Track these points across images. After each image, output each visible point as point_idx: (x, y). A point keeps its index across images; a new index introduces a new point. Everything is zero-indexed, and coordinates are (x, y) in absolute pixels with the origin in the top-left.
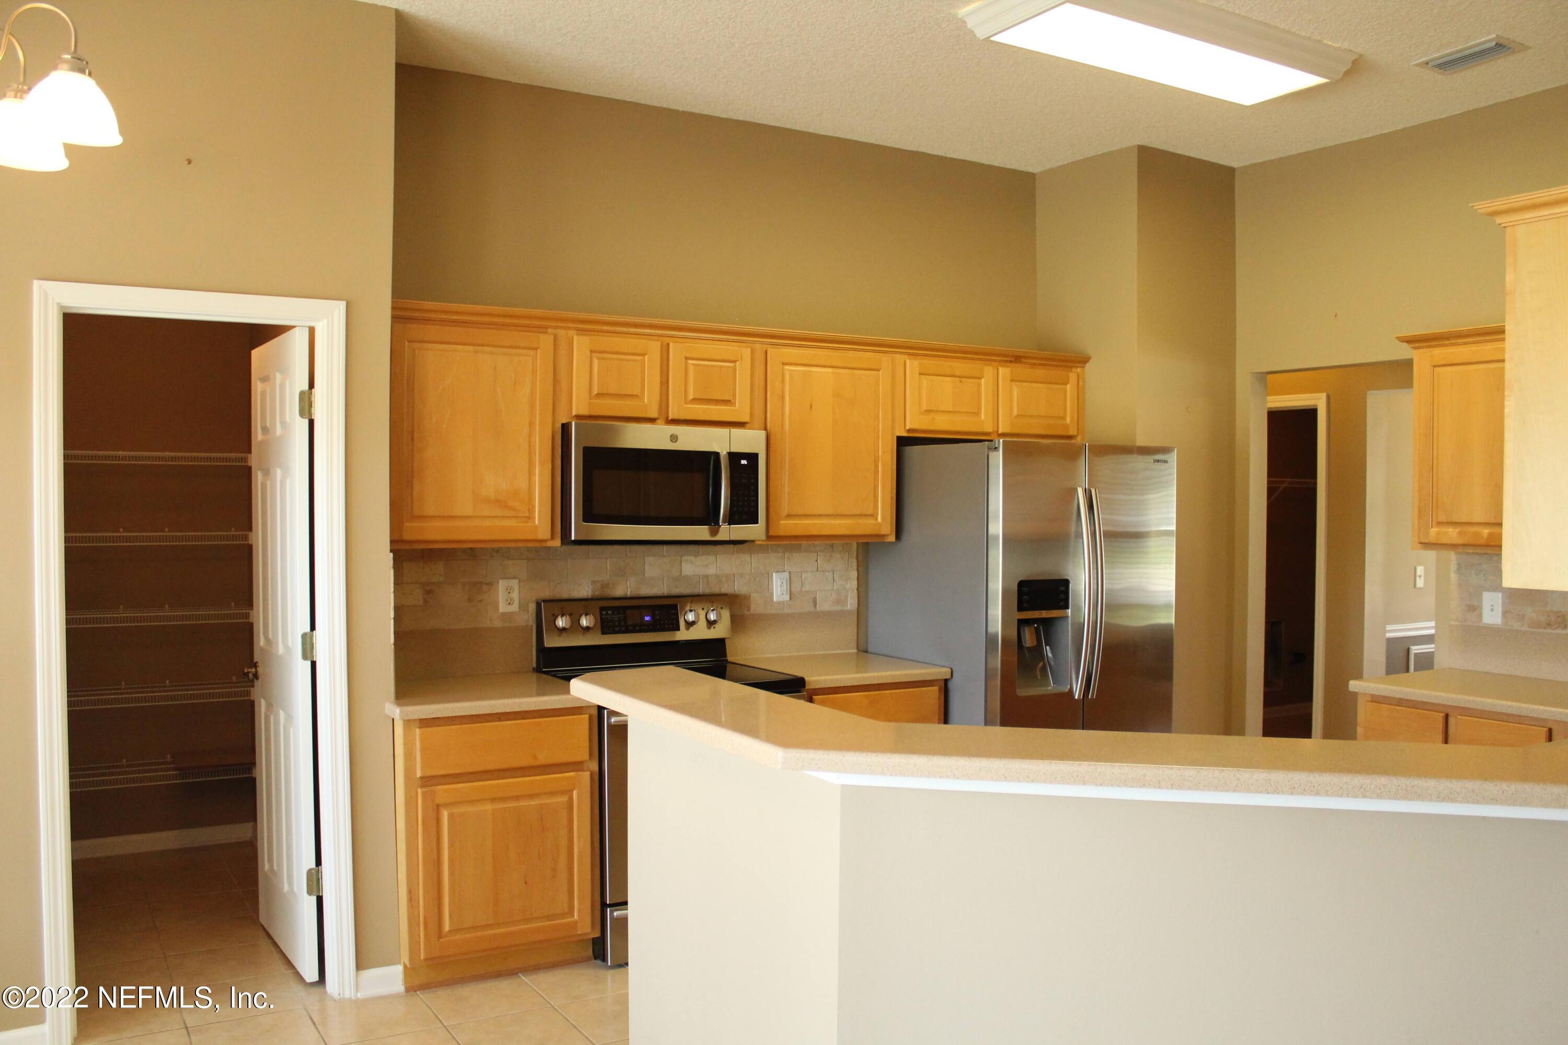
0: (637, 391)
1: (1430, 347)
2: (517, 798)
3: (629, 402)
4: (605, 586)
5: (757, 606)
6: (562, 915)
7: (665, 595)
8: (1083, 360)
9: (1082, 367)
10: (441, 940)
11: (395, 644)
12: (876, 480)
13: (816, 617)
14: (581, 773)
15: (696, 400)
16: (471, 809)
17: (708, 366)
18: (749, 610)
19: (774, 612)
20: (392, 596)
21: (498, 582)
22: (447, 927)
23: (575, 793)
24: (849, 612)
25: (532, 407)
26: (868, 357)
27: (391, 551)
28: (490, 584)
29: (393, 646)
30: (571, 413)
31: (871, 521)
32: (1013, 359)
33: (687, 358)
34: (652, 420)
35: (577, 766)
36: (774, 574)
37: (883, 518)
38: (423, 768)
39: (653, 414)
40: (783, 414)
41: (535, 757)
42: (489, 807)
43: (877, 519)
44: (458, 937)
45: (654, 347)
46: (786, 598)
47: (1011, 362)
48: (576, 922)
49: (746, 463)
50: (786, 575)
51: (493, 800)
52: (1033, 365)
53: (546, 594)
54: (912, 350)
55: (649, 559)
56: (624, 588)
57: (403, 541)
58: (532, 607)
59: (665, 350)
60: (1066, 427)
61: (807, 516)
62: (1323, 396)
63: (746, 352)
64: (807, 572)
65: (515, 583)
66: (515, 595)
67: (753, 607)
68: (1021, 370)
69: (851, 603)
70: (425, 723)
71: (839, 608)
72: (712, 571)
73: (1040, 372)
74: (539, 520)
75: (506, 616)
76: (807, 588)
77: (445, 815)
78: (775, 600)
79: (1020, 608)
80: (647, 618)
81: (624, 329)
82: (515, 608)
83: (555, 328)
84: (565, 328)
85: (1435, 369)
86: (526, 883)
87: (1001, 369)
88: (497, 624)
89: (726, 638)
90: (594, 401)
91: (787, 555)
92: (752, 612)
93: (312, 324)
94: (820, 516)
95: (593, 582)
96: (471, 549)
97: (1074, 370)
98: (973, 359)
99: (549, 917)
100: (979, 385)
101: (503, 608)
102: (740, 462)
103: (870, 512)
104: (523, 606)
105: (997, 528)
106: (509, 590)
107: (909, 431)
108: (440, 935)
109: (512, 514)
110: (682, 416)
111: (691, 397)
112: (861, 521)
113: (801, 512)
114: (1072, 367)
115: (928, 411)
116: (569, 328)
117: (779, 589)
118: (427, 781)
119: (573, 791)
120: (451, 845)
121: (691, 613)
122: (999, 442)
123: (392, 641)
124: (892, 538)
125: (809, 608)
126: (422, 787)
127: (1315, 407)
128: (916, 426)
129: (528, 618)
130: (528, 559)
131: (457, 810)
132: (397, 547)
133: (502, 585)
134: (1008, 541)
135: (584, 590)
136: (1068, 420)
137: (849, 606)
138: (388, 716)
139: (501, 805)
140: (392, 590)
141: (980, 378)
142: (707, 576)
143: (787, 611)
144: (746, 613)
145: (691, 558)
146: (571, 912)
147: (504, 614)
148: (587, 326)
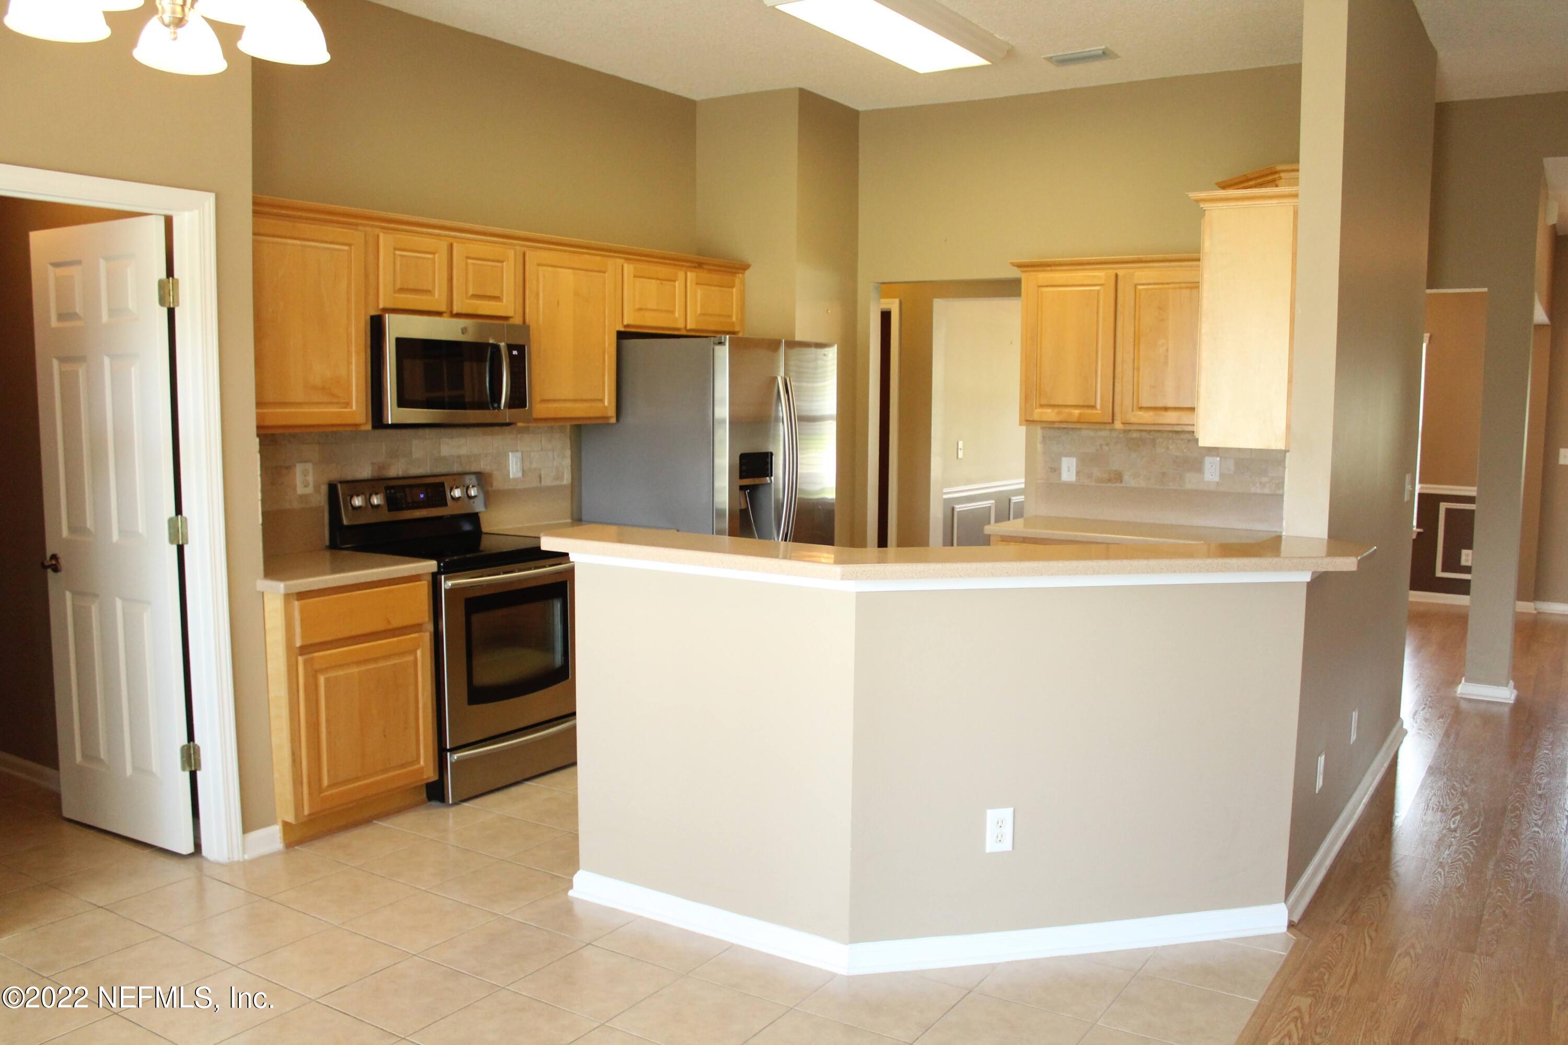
0: (430, 288)
1: (1034, 271)
2: (376, 660)
3: (425, 297)
4: (382, 467)
5: (498, 483)
6: (412, 763)
7: (429, 474)
8: (744, 267)
9: (742, 273)
10: (322, 795)
11: (263, 524)
12: (604, 369)
13: (541, 492)
14: (422, 634)
15: (475, 296)
16: (341, 673)
17: (482, 265)
18: (492, 486)
19: (511, 487)
20: (259, 479)
21: (295, 466)
22: (325, 782)
23: (419, 652)
24: (565, 486)
25: (349, 300)
26: (596, 260)
27: (258, 435)
28: (288, 468)
29: (261, 527)
30: (378, 306)
31: (599, 405)
32: (697, 265)
33: (468, 258)
34: (439, 314)
35: (417, 628)
36: (510, 454)
37: (609, 402)
38: (303, 638)
39: (443, 308)
40: (538, 308)
41: (389, 622)
42: (355, 670)
43: (604, 403)
44: (335, 791)
45: (443, 246)
46: (520, 475)
47: (695, 267)
48: (422, 768)
49: (517, 354)
50: (519, 454)
51: (359, 663)
52: (710, 271)
53: (335, 474)
54: (630, 255)
55: (415, 442)
56: (397, 469)
57: (268, 427)
58: (324, 489)
59: (451, 247)
60: (733, 324)
61: (554, 401)
62: (897, 301)
63: (511, 253)
64: (534, 451)
65: (309, 466)
66: (310, 478)
67: (495, 484)
68: (704, 275)
69: (567, 479)
70: (302, 595)
71: (557, 483)
72: (463, 451)
73: (716, 277)
74: (357, 406)
75: (303, 497)
76: (534, 465)
77: (322, 679)
78: (511, 476)
79: (741, 477)
80: (422, 496)
81: (419, 229)
82: (310, 490)
83: (365, 225)
84: (372, 226)
85: (1040, 288)
86: (385, 736)
87: (689, 274)
88: (296, 505)
89: (480, 512)
90: (397, 295)
91: (519, 436)
92: (494, 488)
93: (168, 213)
94: (565, 400)
95: (373, 464)
96: (273, 435)
97: (737, 275)
98: (670, 264)
99: (403, 766)
100: (674, 287)
101: (300, 490)
102: (512, 352)
103: (600, 397)
104: (317, 489)
105: (723, 411)
106: (305, 473)
107: (627, 326)
108: (321, 790)
109: (335, 400)
110: (464, 311)
111: (471, 292)
112: (593, 404)
113: (551, 397)
114: (736, 273)
115: (640, 309)
116: (376, 227)
117: (514, 467)
118: (305, 650)
119: (417, 649)
120: (327, 708)
121: (473, 488)
122: (725, 338)
123: (260, 521)
124: (613, 420)
125: (535, 484)
126: (301, 655)
127: (889, 310)
128: (631, 322)
129: (321, 499)
130: (319, 443)
131: (332, 674)
132: (263, 432)
133: (299, 468)
134: (735, 422)
135: (365, 472)
136: (734, 319)
137: (565, 482)
138: (259, 592)
139: (363, 668)
140: (259, 473)
141: (675, 281)
142: (459, 457)
143: (519, 487)
144: (490, 489)
145: (447, 440)
146: (417, 760)
147: (301, 496)
148: (391, 224)
